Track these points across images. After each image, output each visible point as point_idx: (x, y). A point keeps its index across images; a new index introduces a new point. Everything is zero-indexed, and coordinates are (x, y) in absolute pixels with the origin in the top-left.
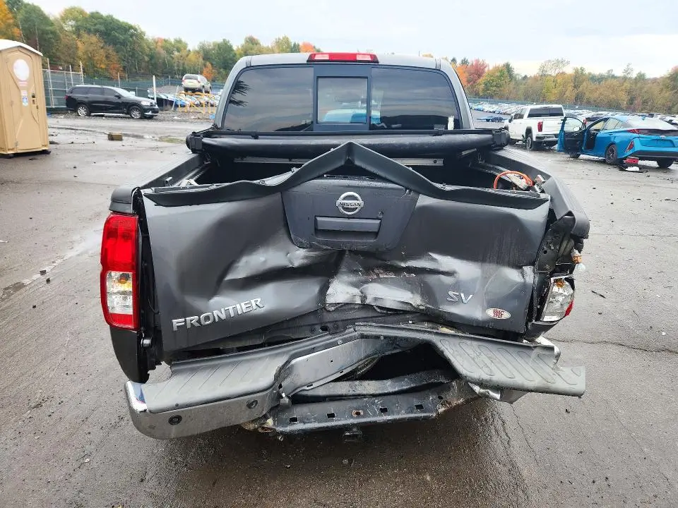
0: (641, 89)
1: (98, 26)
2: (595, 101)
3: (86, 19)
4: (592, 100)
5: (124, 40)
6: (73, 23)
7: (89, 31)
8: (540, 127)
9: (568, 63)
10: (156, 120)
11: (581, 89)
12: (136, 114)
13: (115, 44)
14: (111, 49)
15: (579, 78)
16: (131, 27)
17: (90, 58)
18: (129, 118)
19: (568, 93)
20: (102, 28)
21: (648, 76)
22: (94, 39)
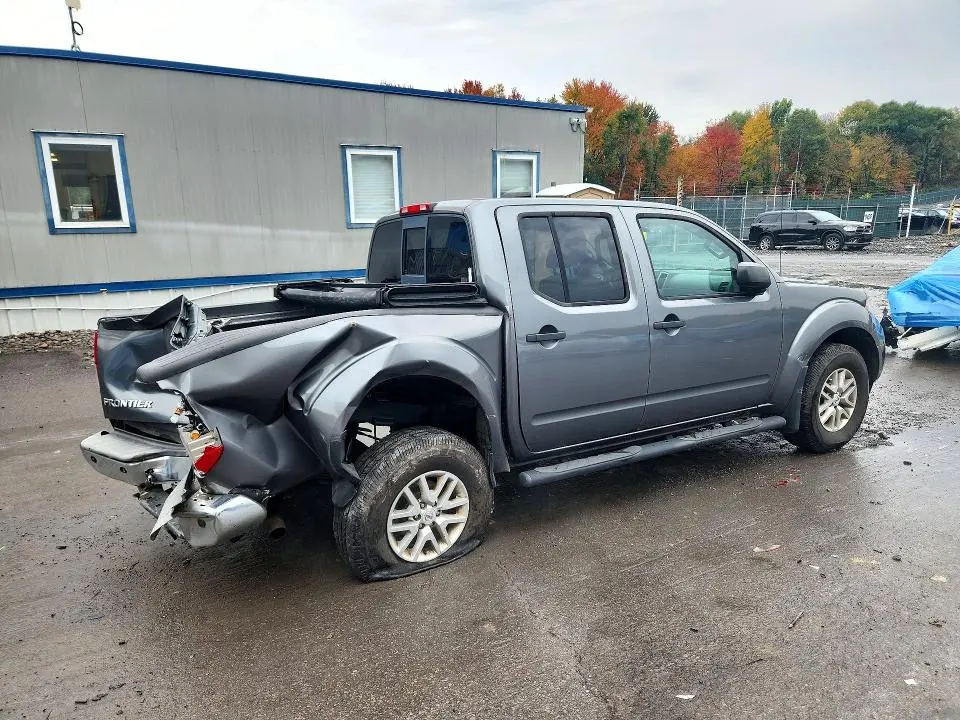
1: (888, 122)
3: (873, 116)
5: (925, 135)
6: (854, 124)
7: (873, 131)
10: (868, 252)
12: (833, 243)
13: (908, 143)
14: (900, 151)
16: (942, 113)
17: (866, 168)
18: (821, 250)
20: (895, 123)
22: (879, 140)
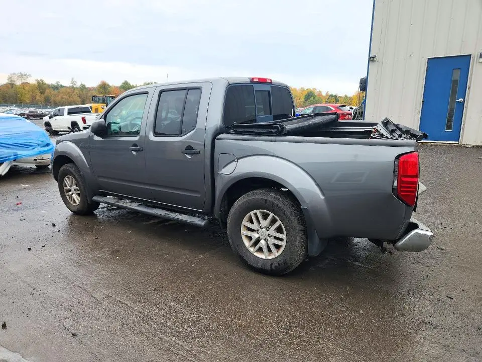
0: (87, 94)
2: (59, 102)
4: (57, 102)
8: (84, 120)
9: (30, 76)
11: (46, 94)
15: (41, 87)
19: (38, 98)
21: (87, 86)
